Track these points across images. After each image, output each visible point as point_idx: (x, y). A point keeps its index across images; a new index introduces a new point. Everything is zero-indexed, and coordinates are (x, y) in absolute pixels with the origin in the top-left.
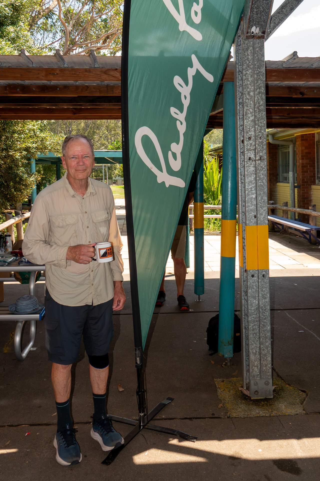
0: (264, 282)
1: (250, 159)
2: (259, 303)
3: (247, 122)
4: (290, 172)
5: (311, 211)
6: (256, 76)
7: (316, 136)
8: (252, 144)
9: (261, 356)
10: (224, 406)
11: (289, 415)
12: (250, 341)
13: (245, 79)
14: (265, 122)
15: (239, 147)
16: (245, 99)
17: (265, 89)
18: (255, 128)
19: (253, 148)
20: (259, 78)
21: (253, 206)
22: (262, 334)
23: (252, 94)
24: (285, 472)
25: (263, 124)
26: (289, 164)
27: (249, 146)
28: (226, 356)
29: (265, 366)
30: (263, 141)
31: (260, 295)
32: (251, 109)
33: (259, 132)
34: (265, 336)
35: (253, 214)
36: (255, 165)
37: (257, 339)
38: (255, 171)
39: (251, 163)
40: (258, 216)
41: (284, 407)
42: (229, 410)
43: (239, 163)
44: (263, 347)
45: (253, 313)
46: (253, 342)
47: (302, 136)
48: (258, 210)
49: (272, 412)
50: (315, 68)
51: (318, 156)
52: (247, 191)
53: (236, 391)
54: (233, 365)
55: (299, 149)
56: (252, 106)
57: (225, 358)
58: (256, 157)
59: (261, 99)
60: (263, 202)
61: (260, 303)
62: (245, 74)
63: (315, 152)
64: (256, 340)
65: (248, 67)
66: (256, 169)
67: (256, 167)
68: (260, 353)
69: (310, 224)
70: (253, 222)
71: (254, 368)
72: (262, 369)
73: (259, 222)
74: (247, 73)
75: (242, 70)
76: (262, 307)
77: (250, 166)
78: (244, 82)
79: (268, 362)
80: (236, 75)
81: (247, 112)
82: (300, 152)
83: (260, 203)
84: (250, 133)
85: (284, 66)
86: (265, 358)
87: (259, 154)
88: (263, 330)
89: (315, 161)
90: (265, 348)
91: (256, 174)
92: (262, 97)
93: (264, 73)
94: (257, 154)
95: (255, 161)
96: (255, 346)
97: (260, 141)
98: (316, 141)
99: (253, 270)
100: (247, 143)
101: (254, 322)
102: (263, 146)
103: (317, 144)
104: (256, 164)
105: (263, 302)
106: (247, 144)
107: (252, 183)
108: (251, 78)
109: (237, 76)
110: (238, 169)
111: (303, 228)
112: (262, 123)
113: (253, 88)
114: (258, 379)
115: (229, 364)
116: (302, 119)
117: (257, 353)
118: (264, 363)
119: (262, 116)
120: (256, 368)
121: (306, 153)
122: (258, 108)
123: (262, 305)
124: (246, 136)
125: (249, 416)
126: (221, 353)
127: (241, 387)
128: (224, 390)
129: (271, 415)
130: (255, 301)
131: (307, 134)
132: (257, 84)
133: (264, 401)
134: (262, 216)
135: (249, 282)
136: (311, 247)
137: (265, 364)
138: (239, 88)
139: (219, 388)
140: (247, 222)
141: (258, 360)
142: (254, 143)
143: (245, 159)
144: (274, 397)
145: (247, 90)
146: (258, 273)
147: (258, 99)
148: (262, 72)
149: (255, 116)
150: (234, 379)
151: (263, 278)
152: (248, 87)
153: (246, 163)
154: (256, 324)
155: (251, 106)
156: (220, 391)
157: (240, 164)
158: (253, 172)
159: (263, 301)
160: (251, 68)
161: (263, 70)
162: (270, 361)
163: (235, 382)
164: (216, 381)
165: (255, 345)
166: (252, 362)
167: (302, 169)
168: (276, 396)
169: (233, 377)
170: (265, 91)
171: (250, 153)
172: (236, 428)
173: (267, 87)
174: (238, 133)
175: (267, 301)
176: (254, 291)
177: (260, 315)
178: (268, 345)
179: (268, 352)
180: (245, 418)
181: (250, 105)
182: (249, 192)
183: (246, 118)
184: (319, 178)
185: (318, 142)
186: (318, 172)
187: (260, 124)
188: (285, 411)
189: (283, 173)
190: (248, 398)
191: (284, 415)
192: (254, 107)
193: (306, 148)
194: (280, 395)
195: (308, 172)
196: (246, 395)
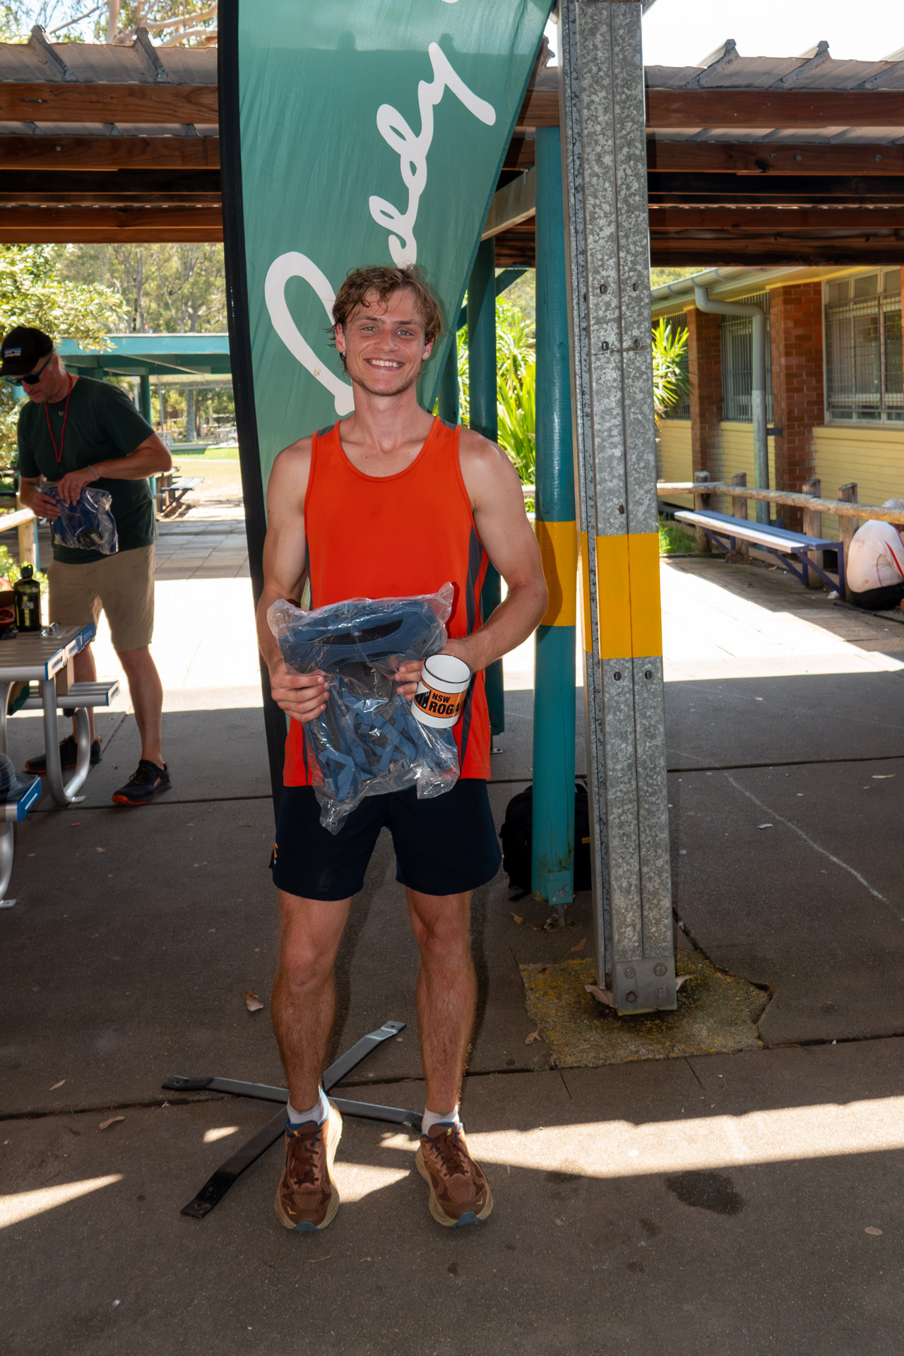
0: (648, 691)
1: (605, 346)
2: (636, 751)
3: (595, 242)
4: (754, 392)
5: (808, 497)
6: (617, 110)
7: (825, 291)
8: (610, 305)
9: (644, 895)
10: (541, 1037)
11: (718, 1053)
12: (613, 855)
13: (588, 119)
14: (647, 241)
15: (576, 313)
16: (590, 175)
17: (645, 145)
18: (619, 258)
19: (612, 317)
20: (628, 116)
21: (615, 481)
22: (647, 836)
23: (608, 160)
24: (699, 1208)
25: (642, 247)
26: (751, 368)
27: (603, 309)
28: (554, 899)
29: (655, 924)
30: (642, 296)
31: (638, 728)
32: (605, 203)
33: (630, 270)
34: (655, 841)
35: (618, 501)
36: (620, 365)
37: (631, 850)
38: (619, 379)
39: (608, 358)
40: (630, 507)
41: (704, 1032)
42: (555, 1048)
43: (577, 359)
44: (648, 873)
45: (621, 777)
46: (620, 860)
47: (787, 290)
48: (629, 493)
49: (674, 1046)
50: (790, 89)
51: (829, 346)
52: (599, 437)
53: (579, 995)
54: (573, 924)
55: (779, 325)
56: (610, 194)
57: (554, 906)
58: (621, 341)
59: (635, 176)
60: (644, 467)
61: (640, 750)
62: (588, 104)
63: (821, 334)
64: (630, 853)
65: (597, 82)
66: (622, 376)
67: (622, 370)
68: (641, 889)
69: (805, 534)
70: (617, 526)
71: (623, 930)
72: (645, 932)
73: (632, 524)
74: (593, 102)
75: (581, 93)
76: (645, 761)
77: (606, 365)
78: (584, 125)
79: (662, 912)
80: (565, 106)
81: (595, 213)
82: (782, 335)
83: (636, 470)
84: (604, 273)
85: (704, 82)
86: (655, 902)
87: (630, 333)
88: (648, 826)
89: (822, 362)
90: (653, 875)
91: (622, 390)
92: (635, 169)
93: (642, 102)
94: (626, 333)
95: (618, 351)
96: (625, 869)
97: (634, 294)
98: (823, 303)
99: (618, 660)
100: (596, 301)
101: (623, 803)
102: (640, 310)
103: (826, 314)
104: (622, 361)
105: (647, 749)
106: (597, 305)
107: (611, 414)
108: (605, 115)
109: (567, 109)
110: (575, 374)
111: (786, 543)
112: (638, 243)
113: (610, 142)
114: (635, 958)
115: (562, 922)
116: (776, 239)
117: (633, 888)
118: (651, 916)
119: (637, 224)
120: (629, 929)
121: (798, 337)
122: (626, 201)
123: (645, 757)
124: (593, 280)
125: (608, 1062)
126: (538, 894)
127: (592, 984)
128: (546, 994)
129: (672, 1055)
130: (624, 745)
131: (798, 286)
132: (621, 131)
133: (652, 1020)
134: (642, 509)
135: (609, 693)
136: (807, 596)
137: (654, 918)
138: (574, 144)
139: (532, 989)
140: (600, 526)
141: (635, 907)
142: (614, 303)
143: (593, 348)
144: (679, 1007)
145: (593, 150)
146: (631, 668)
147: (626, 175)
148: (636, 99)
149: (618, 225)
150: (575, 962)
151: (645, 679)
152: (597, 142)
153: (593, 358)
154: (628, 809)
155: (604, 197)
156: (532, 997)
157: (580, 361)
158: (615, 385)
159: (648, 744)
160: (603, 87)
161: (640, 92)
162: (668, 908)
163: (576, 971)
164: (524, 970)
165: (626, 867)
166: (618, 912)
167: (787, 383)
168: (687, 1002)
169: (572, 956)
170: (644, 153)
171: (606, 331)
172: (570, 1097)
173: (652, 143)
174: (572, 275)
175: (659, 744)
176: (622, 718)
177: (641, 784)
178: (663, 866)
179: (662, 883)
180: (597, 1068)
181: (604, 193)
182: (603, 440)
183: (592, 230)
184: (833, 407)
185: (829, 306)
186: (830, 389)
187: (632, 247)
188: (708, 1042)
189: (736, 393)
190: (610, 1012)
191: (705, 1055)
192: (614, 200)
193: (797, 323)
194: (698, 1000)
195: (803, 391)
196: (604, 1004)
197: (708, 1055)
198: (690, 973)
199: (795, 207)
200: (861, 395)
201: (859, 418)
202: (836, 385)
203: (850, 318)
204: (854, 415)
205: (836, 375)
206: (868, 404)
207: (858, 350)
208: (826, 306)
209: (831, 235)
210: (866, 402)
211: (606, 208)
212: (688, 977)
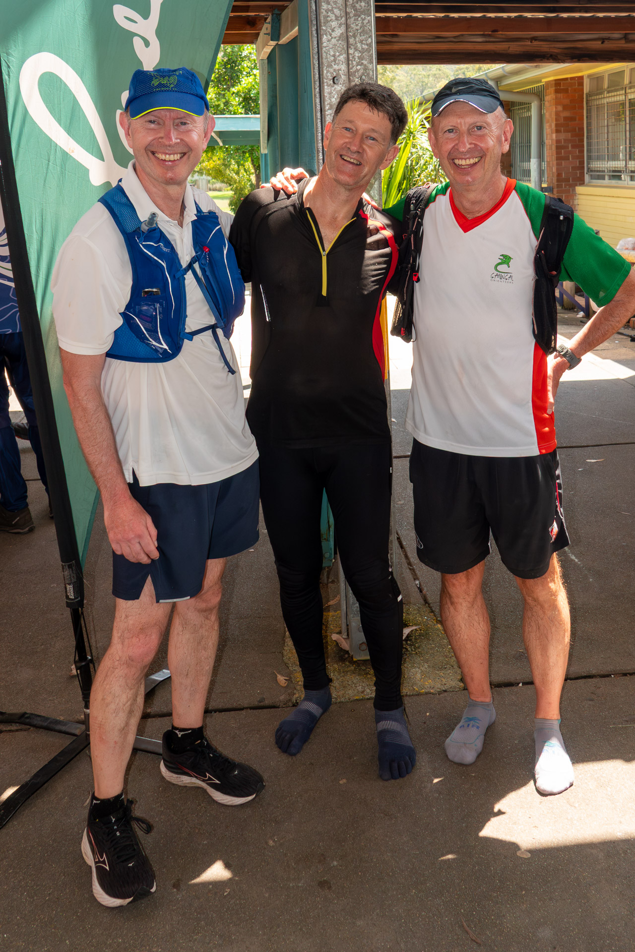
3: (328, 41)
4: (531, 160)
7: (586, 82)
11: (427, 693)
18: (348, 54)
26: (530, 142)
32: (336, 8)
33: (358, 64)
41: (419, 676)
42: (298, 688)
47: (558, 83)
51: (589, 124)
55: (551, 109)
63: (583, 115)
81: (328, 16)
82: (554, 117)
84: (336, 67)
89: (583, 136)
98: (585, 92)
103: (587, 100)
106: (330, 93)
112: (365, 42)
116: (531, 42)
119: (363, 26)
121: (566, 118)
122: (353, 7)
124: (327, 73)
125: (339, 700)
127: (337, 634)
131: (566, 79)
149: (347, 27)
150: (329, 614)
167: (557, 153)
183: (325, 30)
184: (592, 171)
185: (588, 95)
186: (589, 158)
187: (359, 45)
188: (420, 683)
189: (522, 161)
190: (349, 657)
191: (416, 695)
192: (344, 5)
193: (565, 108)
194: (419, 647)
195: (569, 159)
196: (345, 650)
197: (418, 695)
198: (416, 625)
199: (541, 15)
200: (611, 162)
201: (610, 179)
202: (594, 154)
203: (604, 104)
204: (607, 177)
205: (594, 147)
206: (616, 169)
207: (610, 128)
208: (587, 96)
209: (576, 39)
210: (615, 167)
211: (337, 12)
212: (414, 628)
